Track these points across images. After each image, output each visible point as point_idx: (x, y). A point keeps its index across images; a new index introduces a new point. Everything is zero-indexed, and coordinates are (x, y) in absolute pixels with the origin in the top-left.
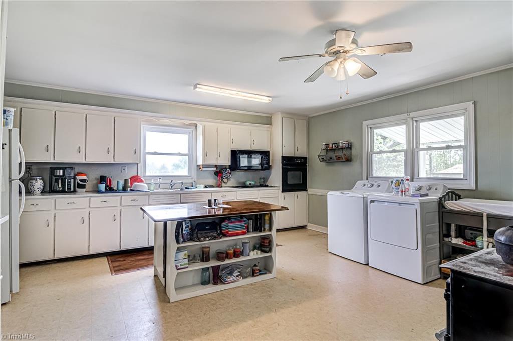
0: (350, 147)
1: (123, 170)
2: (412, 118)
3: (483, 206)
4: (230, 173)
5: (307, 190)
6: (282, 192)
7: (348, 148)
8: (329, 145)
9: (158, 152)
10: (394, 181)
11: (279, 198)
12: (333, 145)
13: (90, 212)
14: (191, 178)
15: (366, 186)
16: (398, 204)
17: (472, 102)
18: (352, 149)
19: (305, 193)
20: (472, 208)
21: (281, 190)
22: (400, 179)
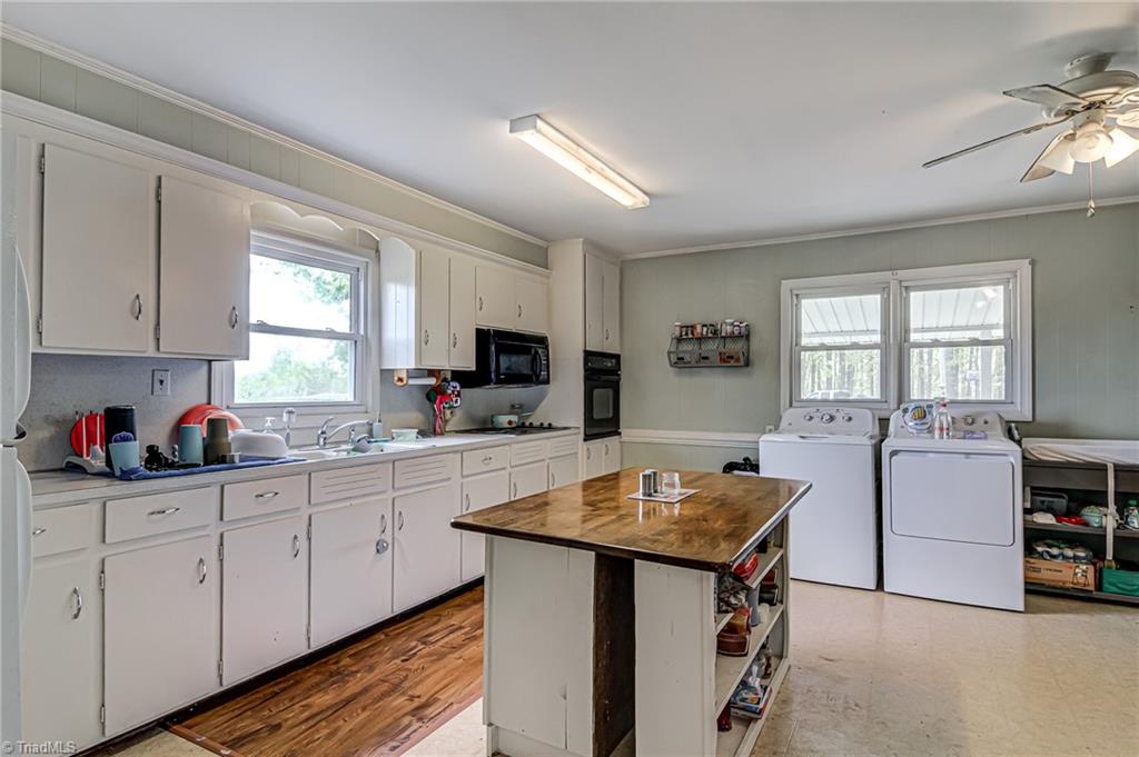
0: (746, 336)
1: (157, 385)
2: (901, 281)
3: (1102, 450)
4: (459, 395)
5: (619, 434)
6: (585, 440)
7: (740, 336)
8: (693, 327)
9: (270, 323)
10: (910, 409)
11: (580, 455)
12: (705, 329)
13: (103, 561)
14: (362, 408)
15: (816, 420)
16: (963, 456)
17: (1027, 261)
18: (751, 338)
19: (615, 439)
20: (1084, 455)
21: (582, 436)
22: (924, 404)
